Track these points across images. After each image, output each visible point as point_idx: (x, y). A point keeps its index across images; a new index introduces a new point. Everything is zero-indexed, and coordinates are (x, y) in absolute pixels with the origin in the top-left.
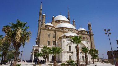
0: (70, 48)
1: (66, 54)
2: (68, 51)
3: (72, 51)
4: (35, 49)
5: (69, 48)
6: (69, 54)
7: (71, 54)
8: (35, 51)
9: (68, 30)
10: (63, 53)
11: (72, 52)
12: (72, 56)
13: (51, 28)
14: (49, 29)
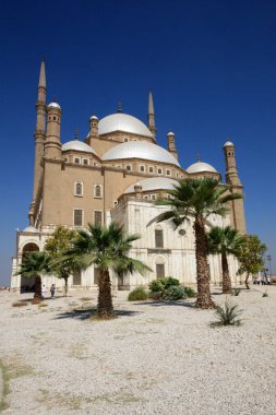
0: (159, 234)
1: (144, 257)
2: (153, 246)
6: (155, 258)
7: (163, 258)
9: (151, 170)
12: (166, 266)
13: (86, 162)
14: (76, 165)
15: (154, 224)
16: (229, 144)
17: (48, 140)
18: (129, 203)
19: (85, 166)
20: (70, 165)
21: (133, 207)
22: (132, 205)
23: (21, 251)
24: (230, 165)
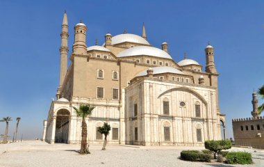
0: (166, 104)
1: (156, 121)
2: (162, 113)
3: (170, 114)
4: (57, 107)
5: (162, 105)
6: (164, 122)
7: (169, 122)
8: (58, 113)
9: (155, 63)
10: (148, 119)
11: (173, 118)
12: (171, 129)
13: (105, 57)
14: (99, 59)
15: (163, 97)
16: (210, 47)
17: (76, 44)
18: (145, 81)
19: (105, 59)
20: (94, 59)
21: (148, 84)
22: (147, 83)
23: (55, 114)
24: (210, 60)
